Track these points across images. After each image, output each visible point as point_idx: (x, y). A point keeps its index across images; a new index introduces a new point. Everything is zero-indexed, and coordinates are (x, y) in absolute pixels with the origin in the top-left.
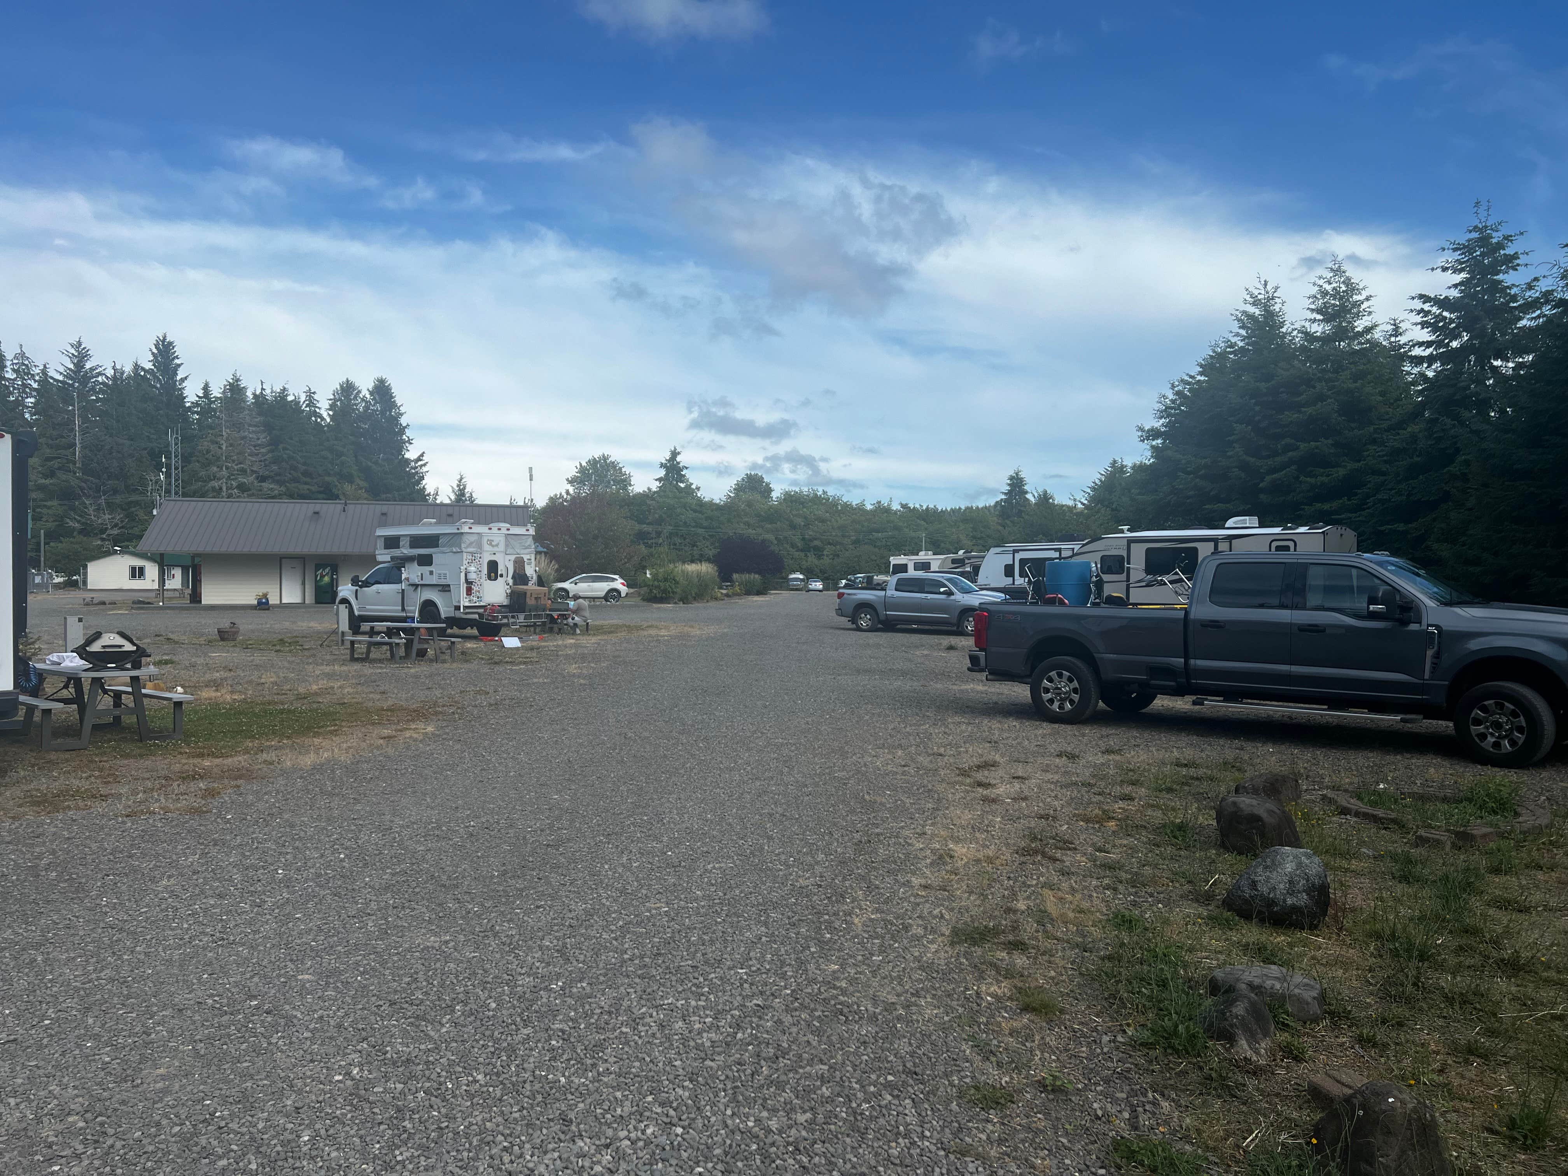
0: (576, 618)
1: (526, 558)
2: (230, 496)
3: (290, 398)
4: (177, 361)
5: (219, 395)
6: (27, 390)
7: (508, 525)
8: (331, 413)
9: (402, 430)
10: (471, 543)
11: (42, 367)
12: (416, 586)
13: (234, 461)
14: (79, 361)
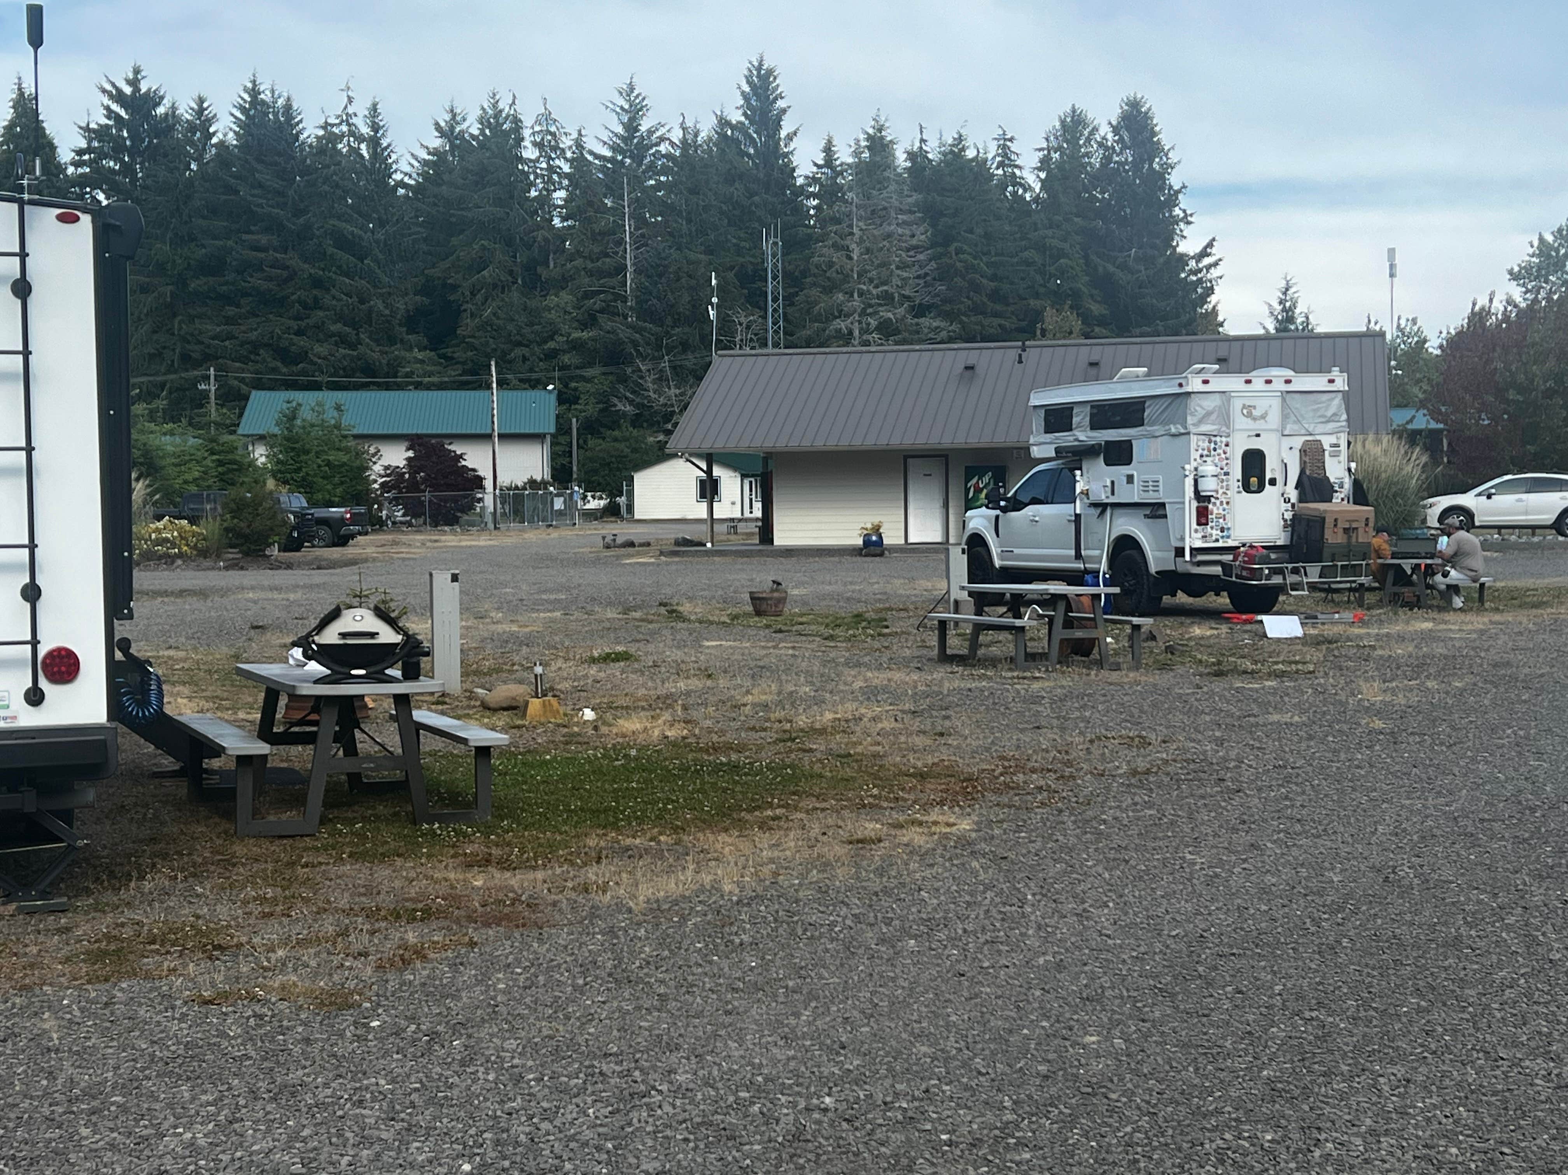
0: (1453, 573)
1: (1327, 442)
2: (866, 343)
3: (970, 154)
4: (781, 104)
5: (850, 160)
6: (555, 177)
7: (1289, 373)
8: (1043, 175)
9: (1172, 200)
10: (1209, 414)
11: (575, 135)
12: (1102, 507)
13: (871, 280)
14: (632, 119)
